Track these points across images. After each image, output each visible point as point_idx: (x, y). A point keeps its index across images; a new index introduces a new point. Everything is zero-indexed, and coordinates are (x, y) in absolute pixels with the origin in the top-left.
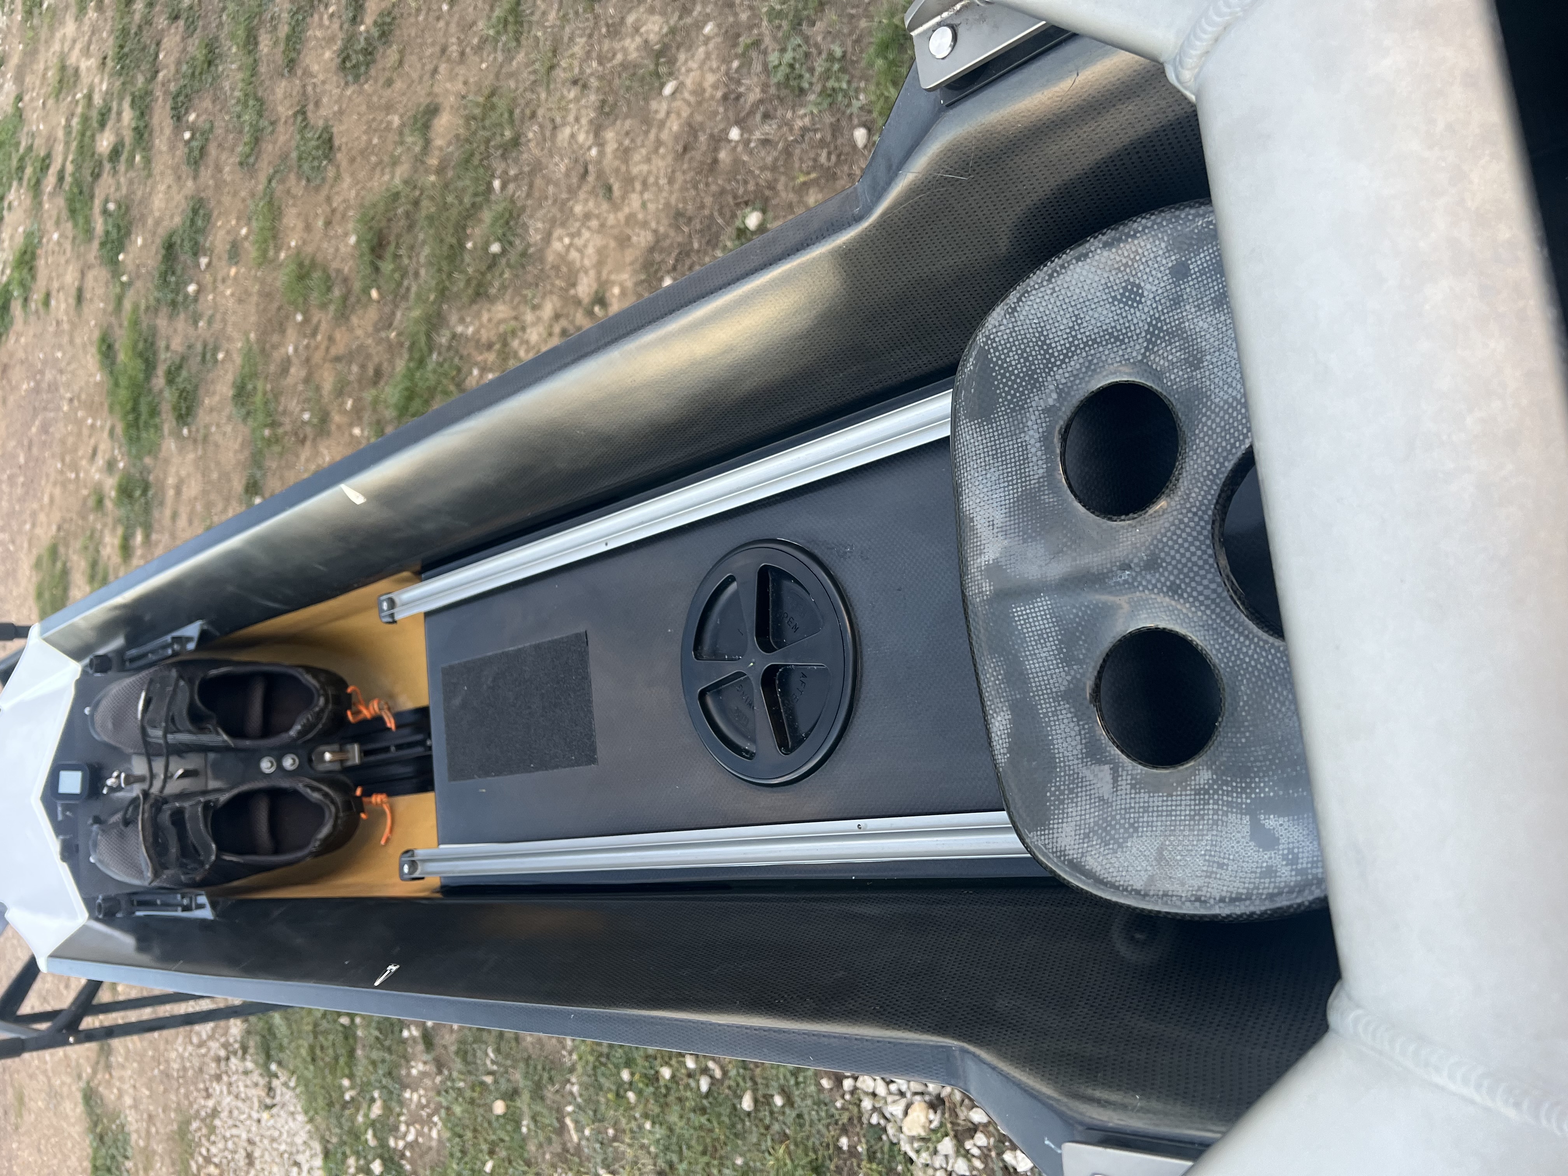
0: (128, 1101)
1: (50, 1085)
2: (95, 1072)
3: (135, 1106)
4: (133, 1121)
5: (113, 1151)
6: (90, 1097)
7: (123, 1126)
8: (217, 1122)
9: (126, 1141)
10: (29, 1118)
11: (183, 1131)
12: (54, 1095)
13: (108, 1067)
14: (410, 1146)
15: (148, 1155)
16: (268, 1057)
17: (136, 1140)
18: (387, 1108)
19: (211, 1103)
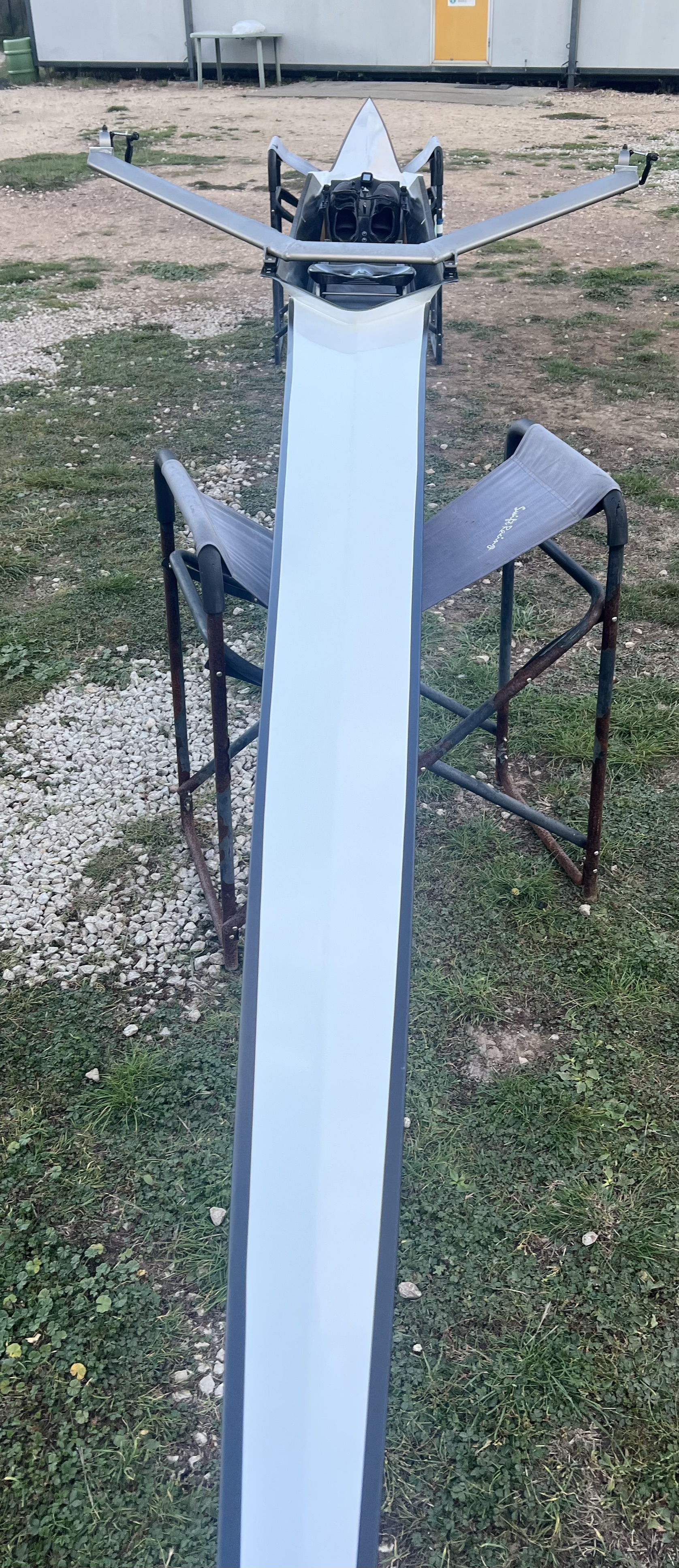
0: (221, 280)
1: (228, 251)
2: (236, 268)
3: (218, 283)
4: (211, 282)
5: (195, 274)
6: (223, 266)
7: (208, 278)
8: (212, 310)
9: (201, 280)
10: (210, 243)
11: (207, 299)
12: (224, 252)
13: (239, 273)
14: (206, 364)
15: (195, 288)
16: (243, 325)
17: (201, 284)
18: (222, 357)
19: (221, 308)
